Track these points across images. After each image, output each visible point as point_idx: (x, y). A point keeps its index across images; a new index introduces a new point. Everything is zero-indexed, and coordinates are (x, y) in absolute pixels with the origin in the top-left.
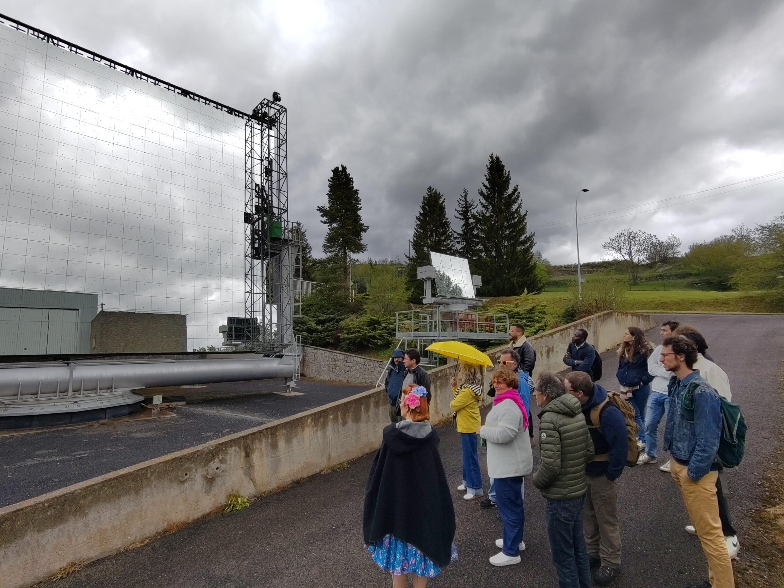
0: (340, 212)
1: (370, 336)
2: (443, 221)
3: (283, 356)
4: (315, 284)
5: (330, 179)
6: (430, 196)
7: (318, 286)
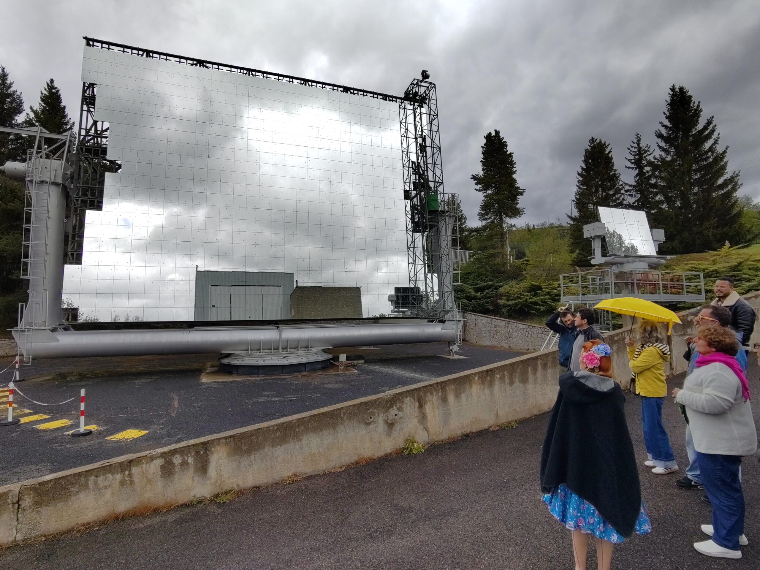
0: (495, 178)
1: (531, 302)
2: (611, 174)
3: (445, 321)
4: (472, 253)
5: (483, 146)
6: (593, 148)
7: (475, 255)
